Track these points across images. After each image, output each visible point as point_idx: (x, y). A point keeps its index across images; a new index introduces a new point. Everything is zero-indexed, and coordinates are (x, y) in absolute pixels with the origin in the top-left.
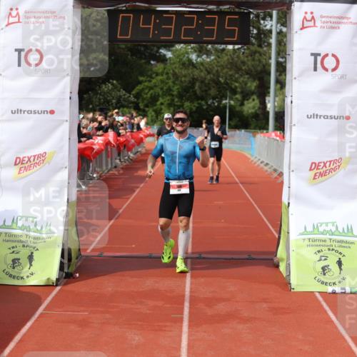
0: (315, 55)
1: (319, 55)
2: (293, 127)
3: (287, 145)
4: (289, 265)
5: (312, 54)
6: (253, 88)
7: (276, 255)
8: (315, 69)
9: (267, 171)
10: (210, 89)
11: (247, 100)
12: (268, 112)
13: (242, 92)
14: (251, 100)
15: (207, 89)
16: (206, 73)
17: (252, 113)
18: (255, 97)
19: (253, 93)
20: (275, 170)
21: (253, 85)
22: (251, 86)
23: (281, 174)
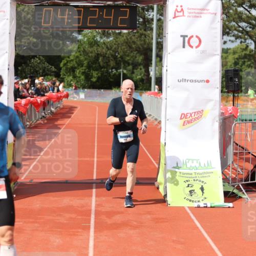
0: (184, 37)
1: (187, 36)
2: (168, 88)
3: (164, 101)
4: (166, 187)
5: (181, 36)
6: (140, 61)
7: (156, 181)
8: (184, 47)
9: (150, 120)
10: (109, 61)
11: (136, 69)
12: (151, 78)
13: (132, 64)
14: (139, 69)
15: (107, 61)
16: (107, 50)
17: (139, 78)
18: (142, 67)
19: (140, 64)
20: (156, 119)
21: (140, 59)
22: (138, 59)
23: (160, 122)
